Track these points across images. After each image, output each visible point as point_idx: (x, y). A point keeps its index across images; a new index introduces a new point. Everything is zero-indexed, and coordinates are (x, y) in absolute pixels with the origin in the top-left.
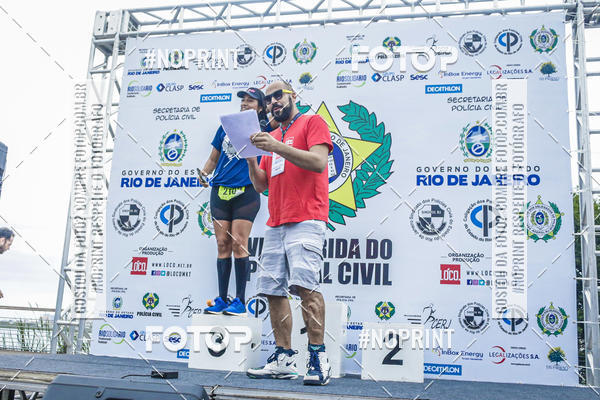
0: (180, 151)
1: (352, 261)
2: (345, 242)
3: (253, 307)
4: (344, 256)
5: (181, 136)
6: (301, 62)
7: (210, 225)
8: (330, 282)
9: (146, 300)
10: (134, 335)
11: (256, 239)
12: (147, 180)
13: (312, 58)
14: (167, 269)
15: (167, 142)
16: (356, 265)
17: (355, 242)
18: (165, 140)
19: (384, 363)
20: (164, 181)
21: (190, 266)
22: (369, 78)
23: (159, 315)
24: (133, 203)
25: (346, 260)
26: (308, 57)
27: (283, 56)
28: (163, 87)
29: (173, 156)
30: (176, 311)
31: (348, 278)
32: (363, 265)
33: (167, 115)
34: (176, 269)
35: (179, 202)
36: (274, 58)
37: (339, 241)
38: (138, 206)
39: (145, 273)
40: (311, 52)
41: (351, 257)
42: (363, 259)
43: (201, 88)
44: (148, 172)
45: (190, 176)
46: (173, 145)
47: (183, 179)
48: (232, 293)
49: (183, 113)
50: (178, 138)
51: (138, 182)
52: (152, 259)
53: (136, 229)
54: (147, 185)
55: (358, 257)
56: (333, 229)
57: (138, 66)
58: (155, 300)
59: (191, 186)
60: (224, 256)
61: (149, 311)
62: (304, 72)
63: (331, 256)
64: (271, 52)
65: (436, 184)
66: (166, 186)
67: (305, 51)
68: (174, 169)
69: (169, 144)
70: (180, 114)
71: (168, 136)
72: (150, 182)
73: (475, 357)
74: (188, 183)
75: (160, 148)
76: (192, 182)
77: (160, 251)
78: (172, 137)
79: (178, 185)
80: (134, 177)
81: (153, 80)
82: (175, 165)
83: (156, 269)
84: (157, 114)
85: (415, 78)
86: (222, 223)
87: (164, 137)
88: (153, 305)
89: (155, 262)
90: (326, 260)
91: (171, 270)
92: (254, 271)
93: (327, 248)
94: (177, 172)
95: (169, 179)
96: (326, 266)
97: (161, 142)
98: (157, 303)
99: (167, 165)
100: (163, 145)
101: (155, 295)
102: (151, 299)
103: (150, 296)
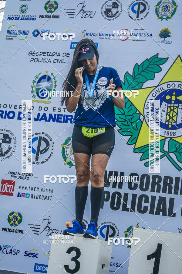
0: (49, 90)
3: (104, 231)
5: (52, 77)
6: (162, 18)
7: (71, 157)
9: (11, 217)
12: (20, 113)
13: (172, 15)
14: (31, 192)
15: (39, 81)
18: (37, 80)
20: (34, 115)
21: (51, 191)
23: (20, 231)
24: (5, 132)
26: (168, 14)
27: (147, 11)
28: (38, 33)
30: (36, 230)
33: (40, 58)
34: (40, 193)
35: (46, 135)
36: (138, 13)
38: (10, 136)
39: (11, 194)
40: (171, 9)
44: (21, 107)
45: (57, 113)
46: (44, 85)
47: (51, 115)
48: (87, 218)
49: (55, 57)
50: (49, 79)
51: (11, 115)
52: (19, 182)
53: (7, 155)
54: (19, 118)
56: (180, 169)
57: (18, 13)
58: (19, 218)
59: (58, 121)
60: (82, 185)
61: (13, 227)
62: (164, 27)
63: (176, 193)
64: (136, 8)
66: (36, 120)
67: (166, 8)
68: (43, 105)
69: (40, 84)
70: (52, 58)
71: (40, 76)
74: (56, 119)
75: (33, 87)
76: (58, 118)
77: (27, 176)
78: (44, 78)
79: (46, 121)
80: (8, 110)
81: (30, 26)
82: (45, 102)
83: (21, 191)
84: (32, 57)
86: (82, 156)
87: (36, 77)
88: (16, 223)
89: (22, 186)
90: (172, 195)
91: (35, 193)
92: (107, 200)
93: (173, 185)
94: (46, 109)
95: (39, 114)
96: (172, 200)
97: (34, 82)
98: (20, 222)
99: (39, 102)
100: (35, 84)
101: (19, 214)
102: (15, 217)
103: (15, 214)
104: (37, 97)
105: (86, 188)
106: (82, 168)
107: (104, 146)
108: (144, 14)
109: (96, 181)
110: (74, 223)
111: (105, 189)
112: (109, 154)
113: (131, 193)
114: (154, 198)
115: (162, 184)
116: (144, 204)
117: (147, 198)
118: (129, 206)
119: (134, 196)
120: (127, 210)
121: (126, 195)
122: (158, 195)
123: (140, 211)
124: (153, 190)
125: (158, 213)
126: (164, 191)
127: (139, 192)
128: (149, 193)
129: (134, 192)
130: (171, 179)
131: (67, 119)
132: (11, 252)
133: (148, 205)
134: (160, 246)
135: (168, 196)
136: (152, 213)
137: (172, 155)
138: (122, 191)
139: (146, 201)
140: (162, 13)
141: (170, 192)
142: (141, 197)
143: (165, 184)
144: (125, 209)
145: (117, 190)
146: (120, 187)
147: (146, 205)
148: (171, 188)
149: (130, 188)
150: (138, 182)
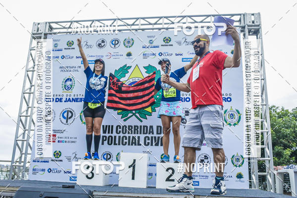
0: (71, 86)
1: (150, 136)
2: (147, 127)
3: (105, 157)
4: (146, 133)
6: (127, 47)
8: (140, 145)
9: (55, 154)
10: (50, 171)
11: (106, 126)
12: (56, 99)
13: (132, 45)
14: (65, 140)
15: (66, 81)
16: (152, 137)
17: (151, 127)
18: (64, 81)
19: (166, 181)
20: (64, 99)
21: (76, 138)
22: (157, 55)
23: (61, 161)
25: (147, 135)
26: (130, 45)
28: (64, 57)
29: (68, 88)
30: (69, 159)
31: (148, 143)
32: (155, 137)
33: (66, 69)
34: (70, 140)
36: (115, 45)
37: (144, 126)
39: (55, 142)
40: (131, 43)
41: (149, 134)
42: (155, 135)
44: (57, 95)
45: (76, 97)
46: (69, 83)
47: (73, 99)
50: (71, 80)
51: (52, 100)
52: (58, 135)
54: (56, 101)
55: (153, 134)
56: (141, 121)
59: (77, 102)
61: (57, 159)
62: (129, 51)
63: (140, 133)
64: (114, 42)
65: (187, 101)
66: (65, 102)
67: (129, 42)
68: (69, 94)
70: (72, 69)
71: (66, 79)
72: (57, 100)
73: (205, 177)
74: (76, 100)
75: (62, 85)
78: (68, 79)
79: (71, 102)
82: (69, 92)
83: (60, 139)
84: (61, 69)
85: (178, 55)
86: (90, 119)
87: (64, 79)
88: (58, 156)
89: (60, 136)
90: (139, 135)
91: (67, 140)
92: (106, 140)
93: (139, 130)
94: (70, 95)
95: (66, 99)
96: (139, 137)
97: (63, 82)
98: (60, 155)
99: (65, 92)
100: (64, 83)
101: (60, 152)
102: (57, 154)
103: (57, 152)
104: (65, 90)
105: (92, 135)
106: (90, 125)
107: (100, 113)
108: (118, 45)
109: (97, 132)
112: (103, 117)
113: (117, 136)
114: (129, 137)
115: (133, 130)
116: (125, 141)
117: (126, 137)
118: (117, 142)
119: (119, 137)
120: (117, 144)
121: (115, 137)
122: (131, 136)
123: (123, 144)
124: (129, 133)
125: (132, 145)
126: (135, 133)
127: (121, 135)
128: (127, 135)
129: (119, 135)
130: (138, 127)
131: (82, 100)
132: (57, 172)
133: (127, 141)
134: (135, 161)
135: (136, 136)
136: (129, 144)
137: (137, 115)
138: (113, 135)
139: (126, 139)
140: (127, 44)
141: (137, 133)
142: (123, 137)
143: (135, 130)
144: (115, 144)
145: (110, 134)
146: (112, 133)
147: (126, 141)
148: (138, 131)
149: (117, 133)
150: (121, 130)
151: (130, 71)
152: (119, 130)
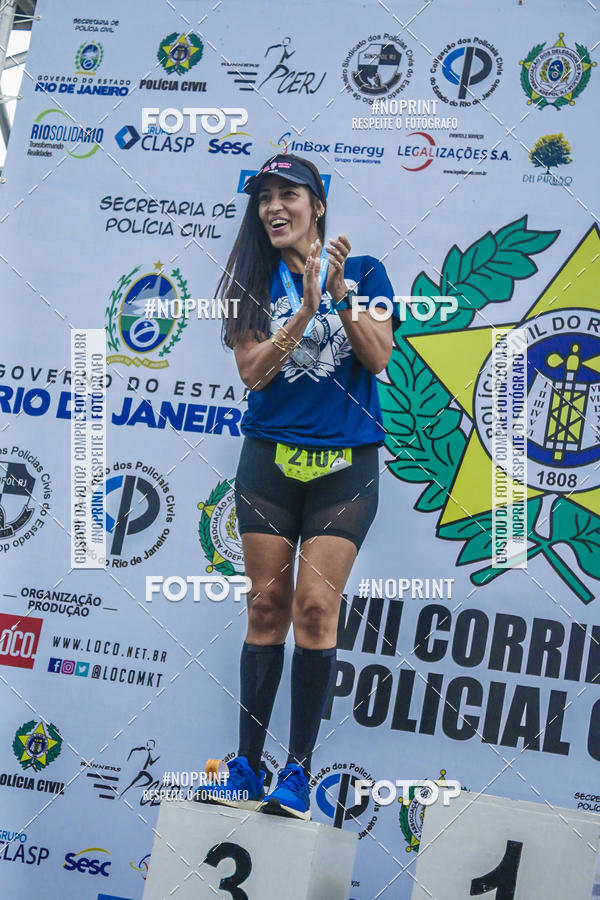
0: (166, 325)
3: (332, 794)
5: (174, 282)
6: (542, 102)
7: (232, 544)
8: (564, 749)
9: (23, 741)
11: (360, 602)
12: (65, 397)
13: (576, 93)
14: (93, 659)
15: (132, 296)
18: (125, 291)
20: (112, 406)
21: (161, 656)
23: (54, 787)
24: (16, 459)
26: (561, 87)
27: (492, 77)
28: (136, 137)
29: (144, 339)
30: (105, 784)
33: (139, 218)
34: (122, 662)
35: (149, 471)
38: (31, 470)
39: (28, 663)
43: (243, 150)
44: (68, 377)
45: (188, 399)
47: (166, 407)
48: (277, 749)
49: (187, 218)
50: (166, 287)
51: (37, 402)
52: (54, 624)
53: (20, 533)
54: (62, 413)
56: (587, 597)
57: (69, 70)
58: (51, 743)
59: (190, 428)
60: (266, 639)
61: (30, 773)
62: (550, 132)
63: (572, 674)
64: (458, 66)
66: (117, 420)
67: (556, 69)
68: (144, 374)
69: (136, 303)
70: (179, 221)
71: (135, 279)
72: (71, 406)
74: (184, 418)
75: (110, 312)
76: (192, 417)
77: (80, 605)
79: (152, 424)
80: (28, 384)
82: (149, 364)
83: (61, 653)
84: (110, 213)
86: (272, 542)
87: (124, 281)
88: (42, 758)
89: (63, 636)
90: (560, 683)
91: (107, 661)
92: (345, 690)
93: (564, 649)
94: (153, 385)
95: (128, 402)
96: (558, 699)
97: (115, 296)
98: (53, 754)
99: (130, 362)
100: (119, 304)
101: (53, 729)
102: (38, 740)
103: (37, 730)
104: (123, 347)
105: (278, 649)
108: (485, 85)
109: (312, 628)
110: (231, 766)
111: (342, 655)
113: (423, 670)
114: (498, 689)
115: (526, 644)
116: (465, 709)
117: (475, 687)
118: (415, 712)
119: (435, 680)
120: (410, 726)
121: (408, 677)
122: (512, 681)
123: (450, 730)
124: (496, 664)
125: (510, 741)
126: (533, 669)
127: (448, 669)
128: (483, 674)
129: (434, 667)
130: (557, 628)
131: (222, 422)
132: (20, 854)
133: (480, 712)
134: (514, 850)
135: (545, 685)
136: (490, 737)
137: (564, 551)
138: (395, 665)
139: (474, 700)
140: (542, 85)
141: (553, 672)
142: (457, 685)
143: (538, 645)
144: (403, 723)
145: (377, 658)
146: (389, 650)
147: (473, 711)
148: (555, 658)
149: (422, 653)
150: (449, 636)
151: (547, 261)
152: (435, 634)
